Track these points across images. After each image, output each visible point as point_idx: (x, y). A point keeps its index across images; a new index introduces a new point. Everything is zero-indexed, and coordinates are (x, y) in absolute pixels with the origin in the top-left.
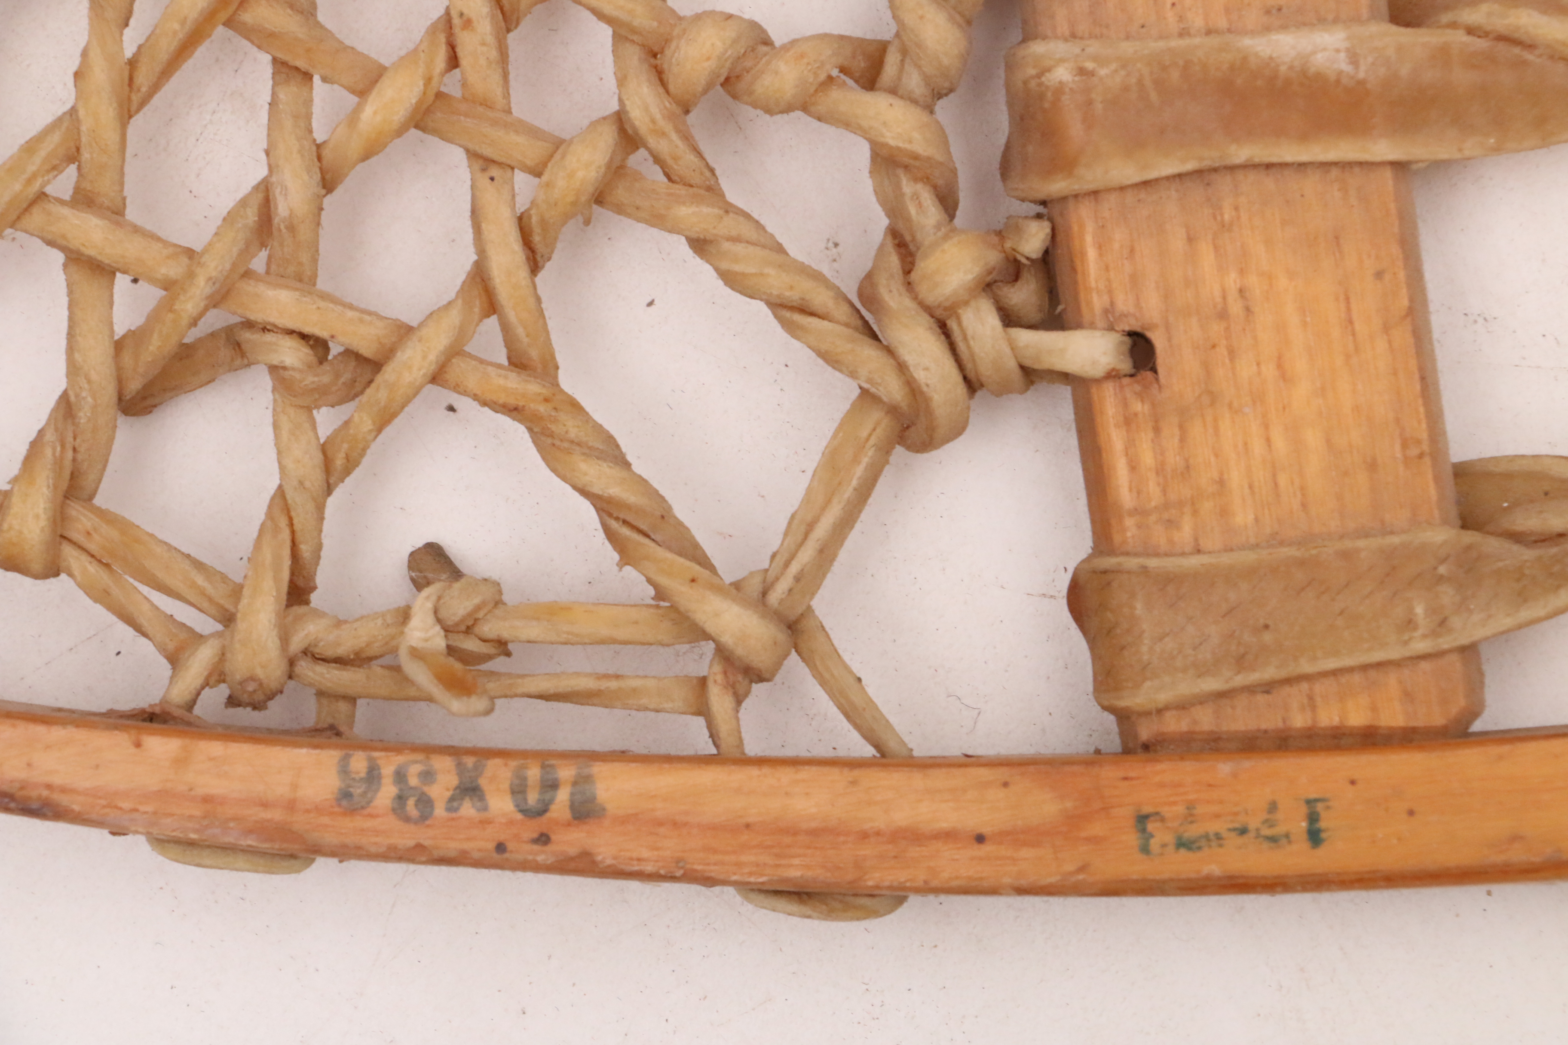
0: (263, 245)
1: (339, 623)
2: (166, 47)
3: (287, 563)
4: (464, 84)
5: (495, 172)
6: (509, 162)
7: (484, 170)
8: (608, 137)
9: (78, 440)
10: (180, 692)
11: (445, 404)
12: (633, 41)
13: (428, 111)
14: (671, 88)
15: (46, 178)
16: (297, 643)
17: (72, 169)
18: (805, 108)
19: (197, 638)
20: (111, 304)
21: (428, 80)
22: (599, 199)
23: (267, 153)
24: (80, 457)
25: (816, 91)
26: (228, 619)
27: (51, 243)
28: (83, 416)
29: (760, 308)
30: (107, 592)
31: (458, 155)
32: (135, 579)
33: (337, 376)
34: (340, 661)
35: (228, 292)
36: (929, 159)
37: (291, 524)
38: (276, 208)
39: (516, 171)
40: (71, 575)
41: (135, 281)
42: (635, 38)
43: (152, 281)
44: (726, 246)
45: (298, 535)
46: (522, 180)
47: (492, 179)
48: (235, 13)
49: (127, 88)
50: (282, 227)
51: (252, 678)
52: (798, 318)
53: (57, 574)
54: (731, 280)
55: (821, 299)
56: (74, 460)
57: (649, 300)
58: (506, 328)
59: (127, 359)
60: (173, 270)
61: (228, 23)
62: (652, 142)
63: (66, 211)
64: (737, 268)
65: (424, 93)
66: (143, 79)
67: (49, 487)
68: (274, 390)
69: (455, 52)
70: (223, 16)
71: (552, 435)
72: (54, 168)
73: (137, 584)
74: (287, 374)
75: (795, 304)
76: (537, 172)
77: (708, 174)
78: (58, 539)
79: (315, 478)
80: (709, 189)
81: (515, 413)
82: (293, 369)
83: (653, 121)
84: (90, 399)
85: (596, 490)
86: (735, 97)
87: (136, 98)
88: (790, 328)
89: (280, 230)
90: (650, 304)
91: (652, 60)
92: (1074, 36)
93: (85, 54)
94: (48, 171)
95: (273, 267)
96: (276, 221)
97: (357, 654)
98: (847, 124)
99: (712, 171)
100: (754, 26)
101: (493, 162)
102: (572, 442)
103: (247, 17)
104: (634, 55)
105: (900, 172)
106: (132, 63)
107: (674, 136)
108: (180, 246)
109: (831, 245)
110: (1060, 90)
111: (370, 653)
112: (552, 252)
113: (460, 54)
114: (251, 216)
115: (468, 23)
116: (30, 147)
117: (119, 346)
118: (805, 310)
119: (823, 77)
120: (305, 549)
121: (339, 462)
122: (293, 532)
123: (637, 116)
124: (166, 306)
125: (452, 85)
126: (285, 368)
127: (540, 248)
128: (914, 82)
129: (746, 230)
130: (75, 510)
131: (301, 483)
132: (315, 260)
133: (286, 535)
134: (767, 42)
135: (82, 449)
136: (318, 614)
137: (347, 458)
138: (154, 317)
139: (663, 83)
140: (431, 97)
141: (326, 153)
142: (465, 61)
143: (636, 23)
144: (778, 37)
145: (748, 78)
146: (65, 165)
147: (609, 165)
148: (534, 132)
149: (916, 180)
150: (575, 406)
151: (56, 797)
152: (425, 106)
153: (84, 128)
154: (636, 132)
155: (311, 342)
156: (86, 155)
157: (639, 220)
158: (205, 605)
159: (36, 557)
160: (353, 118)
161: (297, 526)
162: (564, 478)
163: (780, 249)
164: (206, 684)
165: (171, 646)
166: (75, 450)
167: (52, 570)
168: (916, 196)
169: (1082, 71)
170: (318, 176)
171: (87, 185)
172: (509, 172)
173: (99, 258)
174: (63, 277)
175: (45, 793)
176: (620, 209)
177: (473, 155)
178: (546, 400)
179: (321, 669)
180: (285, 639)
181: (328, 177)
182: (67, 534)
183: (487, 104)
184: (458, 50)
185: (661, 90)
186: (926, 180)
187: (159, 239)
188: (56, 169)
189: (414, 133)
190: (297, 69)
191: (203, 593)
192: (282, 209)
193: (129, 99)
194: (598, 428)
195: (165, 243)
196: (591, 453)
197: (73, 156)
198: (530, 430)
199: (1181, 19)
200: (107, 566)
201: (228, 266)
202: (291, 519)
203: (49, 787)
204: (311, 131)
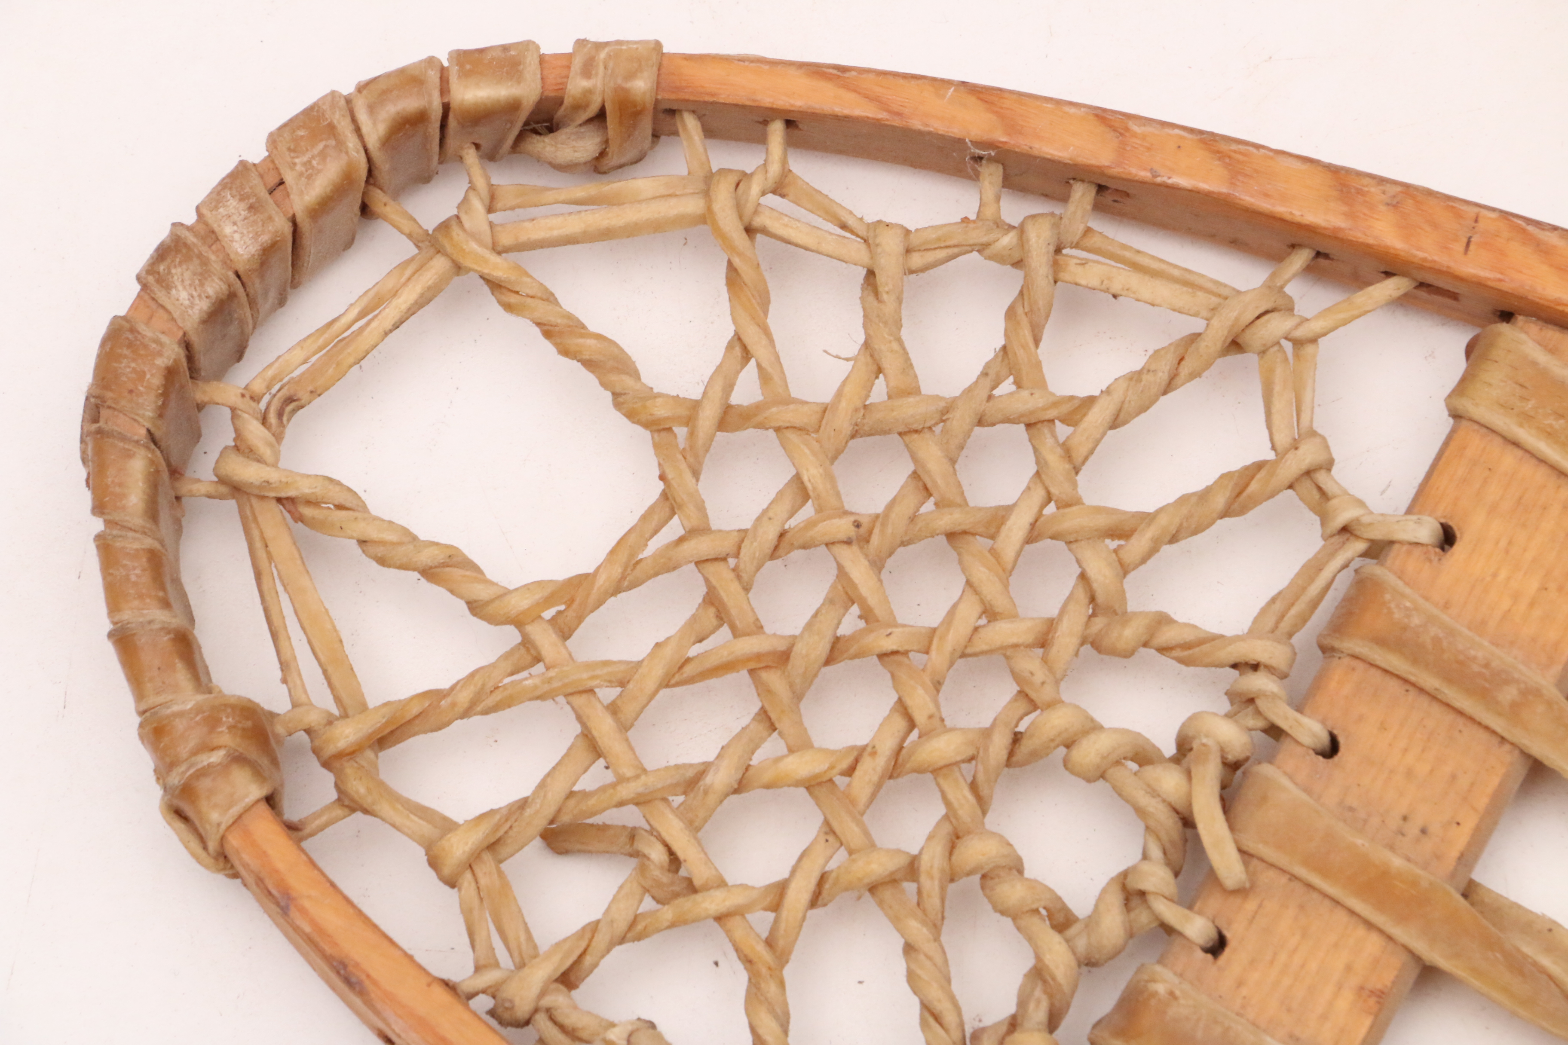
0: (685, 793)
1: (575, 1007)
2: (713, 661)
3: (574, 957)
4: (849, 785)
5: (831, 838)
6: (843, 839)
7: (826, 833)
8: (900, 862)
9: (517, 823)
10: (468, 987)
11: (715, 959)
12: (951, 822)
13: (820, 784)
14: (954, 858)
15: (602, 683)
16: (546, 1002)
17: (619, 689)
18: (1014, 919)
19: (497, 965)
20: (585, 771)
21: (832, 767)
22: (873, 889)
23: (723, 748)
24: (511, 833)
25: (1027, 912)
26: (521, 965)
27: (579, 718)
28: (528, 812)
29: (915, 1002)
30: (471, 910)
31: (820, 819)
32: (490, 915)
33: (672, 883)
34: (562, 1028)
35: (650, 801)
36: (1060, 985)
37: (591, 940)
38: (706, 777)
39: (843, 848)
40: (460, 890)
41: (607, 768)
42: (954, 821)
43: (616, 773)
44: (922, 957)
45: (590, 949)
46: (842, 854)
47: (827, 841)
48: (760, 669)
49: (676, 669)
50: (702, 788)
51: (511, 1001)
52: (931, 1021)
53: (453, 886)
54: (912, 978)
55: (950, 1018)
56: (506, 832)
57: (861, 980)
58: (776, 921)
59: (572, 803)
60: (629, 772)
61: (751, 672)
62: (923, 878)
63: (599, 706)
64: (919, 972)
65: (825, 772)
66: (688, 670)
67: (484, 833)
68: (635, 869)
69: (856, 765)
70: (752, 665)
71: (759, 989)
72: (610, 681)
73: (489, 919)
74: (647, 862)
75: (935, 1012)
76: (851, 852)
77: (940, 916)
78: (468, 865)
79: (621, 926)
80: (935, 925)
81: (748, 965)
82: (653, 862)
83: (931, 867)
84: (538, 806)
85: (761, 1031)
86: (983, 888)
87: (677, 678)
88: (924, 1024)
89: (699, 789)
90: (860, 982)
91: (954, 838)
92: (1181, 975)
93: (668, 639)
94: (606, 681)
95: (682, 808)
96: (701, 783)
97: (574, 1030)
98: (1030, 939)
99: (943, 918)
100: (1019, 860)
101: (834, 833)
102: (766, 999)
103: (765, 675)
104: (947, 828)
105: (1040, 983)
106: (688, 660)
107: (936, 882)
108: (642, 764)
109: (977, 1019)
110: (1154, 994)
111: (581, 1034)
112: (831, 901)
113: (858, 768)
114: (690, 773)
115: (874, 754)
116: (606, 663)
117: (571, 794)
118: (937, 1018)
119: (1034, 906)
120: (588, 960)
121: (640, 927)
122: (588, 946)
123: (925, 862)
124: (613, 786)
125: (841, 781)
126: (648, 859)
127: (825, 893)
128: (1081, 944)
129: (938, 959)
130: (487, 857)
131: (612, 921)
132: (705, 820)
133: (583, 944)
134: (1020, 871)
135: (515, 830)
136: (570, 997)
137: (645, 928)
138: (603, 789)
139: (951, 853)
140: (825, 779)
141: (751, 772)
142: (858, 773)
143: (960, 812)
144: (1027, 874)
145: (997, 880)
146: (616, 684)
147: (892, 873)
148: (866, 833)
149: (1045, 992)
150: (782, 984)
151: (367, 983)
152: (819, 780)
153: (640, 671)
154: (918, 869)
155: (672, 857)
156: (630, 686)
157: (886, 914)
158: (516, 954)
159: (448, 868)
160: (778, 760)
161: (594, 944)
162: (748, 1015)
163: (949, 981)
164: (484, 992)
165: (482, 962)
166: (511, 827)
167: (452, 883)
168: (1038, 1002)
169: (1172, 994)
170: (739, 776)
171: (619, 703)
172: (838, 845)
173: (598, 739)
174: (572, 740)
175: (363, 977)
176: (881, 904)
177: (827, 822)
178: (770, 968)
179: (550, 1024)
180: (543, 993)
181: (744, 781)
182: (475, 867)
183: (853, 802)
184: (859, 765)
185: (947, 854)
186: (1051, 996)
187: (634, 753)
188: (611, 683)
189: (802, 791)
190: (770, 719)
191: (519, 947)
192: (708, 779)
193: (674, 675)
194: (785, 1004)
195: (636, 758)
196: (772, 1011)
197: (622, 684)
198: (750, 979)
199: (1243, 1007)
200: (481, 899)
201: (659, 786)
202: (593, 937)
203: (368, 976)
204: (753, 753)
